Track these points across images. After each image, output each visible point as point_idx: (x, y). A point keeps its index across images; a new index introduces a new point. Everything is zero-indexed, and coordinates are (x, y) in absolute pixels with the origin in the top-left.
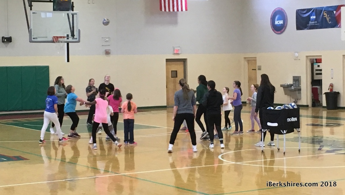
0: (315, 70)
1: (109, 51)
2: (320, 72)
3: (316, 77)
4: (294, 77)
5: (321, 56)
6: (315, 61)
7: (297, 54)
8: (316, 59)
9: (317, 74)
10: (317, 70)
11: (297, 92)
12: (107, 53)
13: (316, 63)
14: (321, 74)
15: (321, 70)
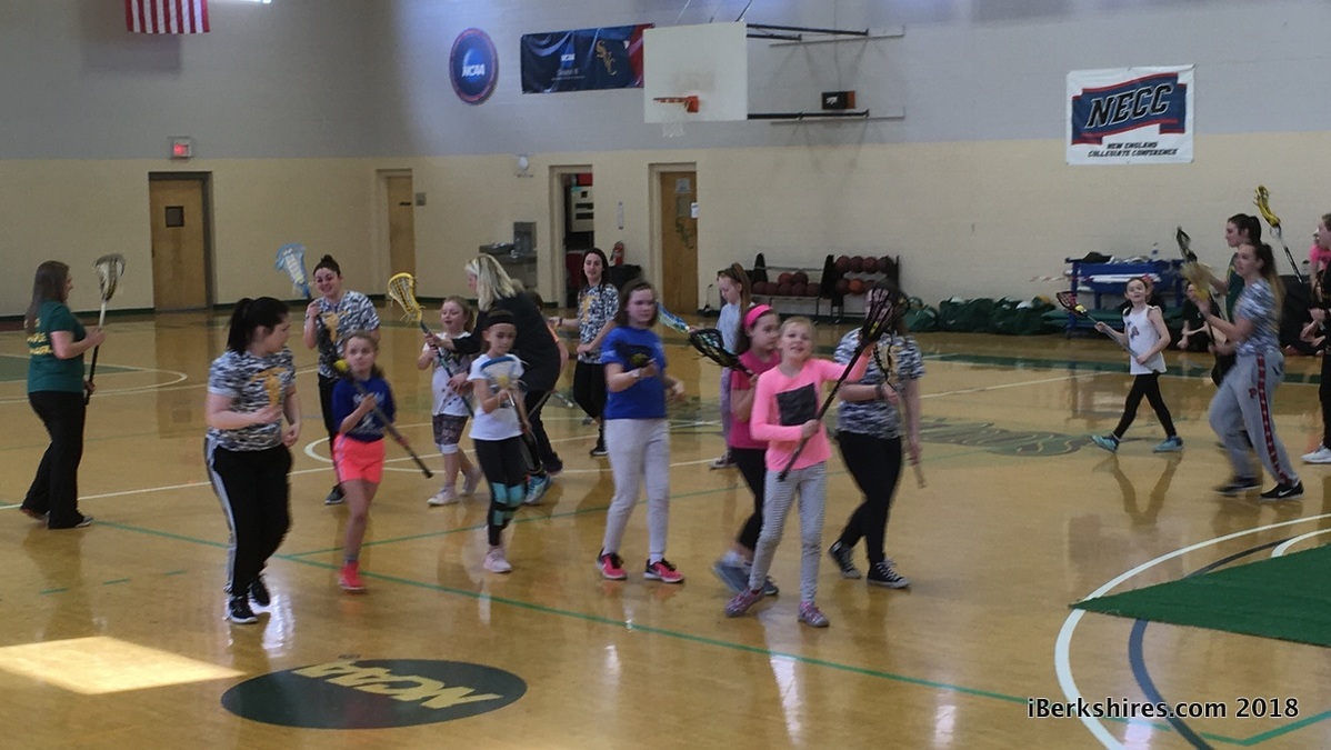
0: (573, 206)
2: (589, 211)
3: (578, 226)
4: (516, 225)
5: (591, 166)
6: (575, 182)
7: (524, 162)
8: (577, 176)
9: (580, 216)
10: (579, 206)
11: (526, 266)
13: (578, 184)
14: (590, 216)
15: (590, 206)
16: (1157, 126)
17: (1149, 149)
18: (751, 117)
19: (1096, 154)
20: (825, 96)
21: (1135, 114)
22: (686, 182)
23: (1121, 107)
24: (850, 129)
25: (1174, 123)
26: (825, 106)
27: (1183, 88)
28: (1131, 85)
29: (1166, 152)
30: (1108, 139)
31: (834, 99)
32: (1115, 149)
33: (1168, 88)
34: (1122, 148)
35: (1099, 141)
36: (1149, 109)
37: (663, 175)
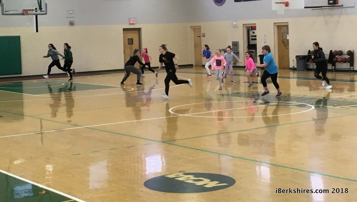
0: (250, 37)
1: (73, 22)
2: (255, 38)
3: (252, 42)
4: (233, 42)
5: (255, 24)
6: (251, 29)
7: (235, 23)
8: (251, 27)
9: (252, 39)
10: (252, 36)
12: (72, 24)
13: (252, 30)
14: (256, 39)
15: (255, 36)
18: (305, 7)
20: (329, 0)
22: (285, 28)
24: (336, 11)
26: (329, 3)
31: (332, 1)
37: (278, 26)
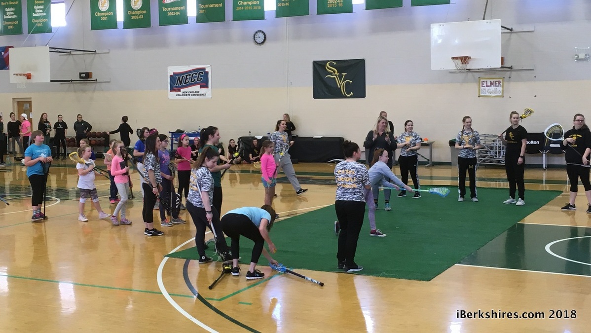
16: (199, 86)
17: (197, 94)
18: (51, 81)
19: (179, 95)
20: (81, 74)
21: (191, 81)
22: (28, 105)
23: (187, 79)
24: (89, 86)
25: (205, 85)
26: (81, 77)
27: (207, 73)
28: (190, 71)
29: (202, 95)
30: (182, 90)
31: (84, 75)
32: (185, 94)
33: (202, 73)
34: (188, 93)
35: (180, 91)
36: (196, 80)
37: (18, 102)
